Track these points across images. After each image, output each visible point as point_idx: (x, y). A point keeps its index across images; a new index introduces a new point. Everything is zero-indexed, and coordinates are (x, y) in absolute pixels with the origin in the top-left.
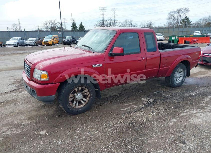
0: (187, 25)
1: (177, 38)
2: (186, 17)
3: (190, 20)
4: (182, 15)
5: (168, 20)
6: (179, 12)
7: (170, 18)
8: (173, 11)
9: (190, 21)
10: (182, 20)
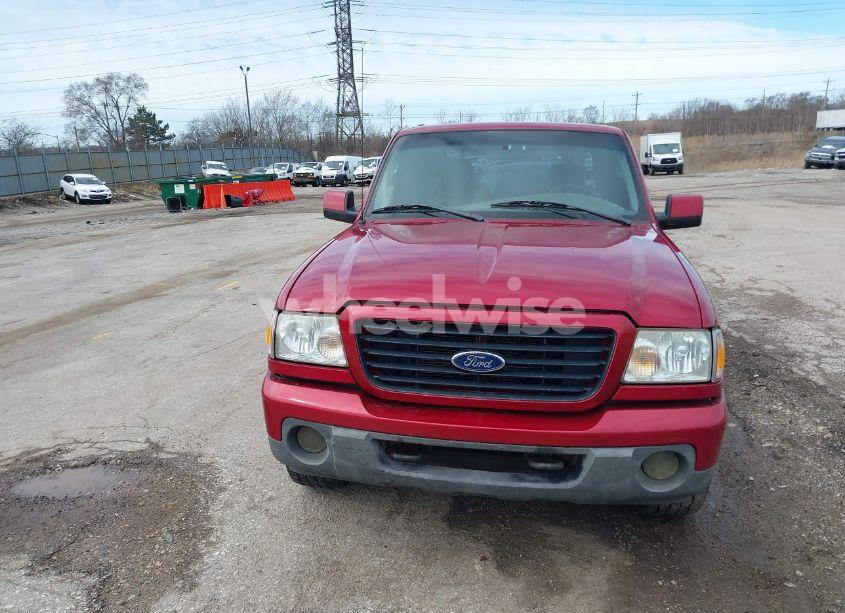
0: (154, 140)
1: (193, 187)
2: (141, 110)
3: (160, 122)
4: (123, 101)
5: (69, 120)
6: (107, 90)
7: (78, 112)
8: (79, 81)
9: (162, 126)
10: (129, 119)
